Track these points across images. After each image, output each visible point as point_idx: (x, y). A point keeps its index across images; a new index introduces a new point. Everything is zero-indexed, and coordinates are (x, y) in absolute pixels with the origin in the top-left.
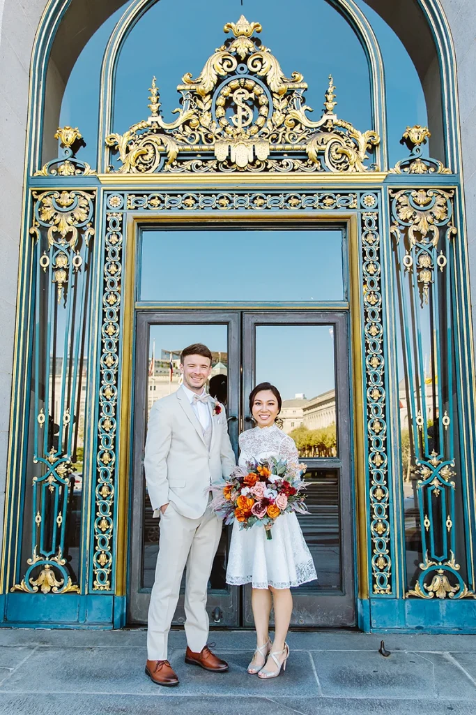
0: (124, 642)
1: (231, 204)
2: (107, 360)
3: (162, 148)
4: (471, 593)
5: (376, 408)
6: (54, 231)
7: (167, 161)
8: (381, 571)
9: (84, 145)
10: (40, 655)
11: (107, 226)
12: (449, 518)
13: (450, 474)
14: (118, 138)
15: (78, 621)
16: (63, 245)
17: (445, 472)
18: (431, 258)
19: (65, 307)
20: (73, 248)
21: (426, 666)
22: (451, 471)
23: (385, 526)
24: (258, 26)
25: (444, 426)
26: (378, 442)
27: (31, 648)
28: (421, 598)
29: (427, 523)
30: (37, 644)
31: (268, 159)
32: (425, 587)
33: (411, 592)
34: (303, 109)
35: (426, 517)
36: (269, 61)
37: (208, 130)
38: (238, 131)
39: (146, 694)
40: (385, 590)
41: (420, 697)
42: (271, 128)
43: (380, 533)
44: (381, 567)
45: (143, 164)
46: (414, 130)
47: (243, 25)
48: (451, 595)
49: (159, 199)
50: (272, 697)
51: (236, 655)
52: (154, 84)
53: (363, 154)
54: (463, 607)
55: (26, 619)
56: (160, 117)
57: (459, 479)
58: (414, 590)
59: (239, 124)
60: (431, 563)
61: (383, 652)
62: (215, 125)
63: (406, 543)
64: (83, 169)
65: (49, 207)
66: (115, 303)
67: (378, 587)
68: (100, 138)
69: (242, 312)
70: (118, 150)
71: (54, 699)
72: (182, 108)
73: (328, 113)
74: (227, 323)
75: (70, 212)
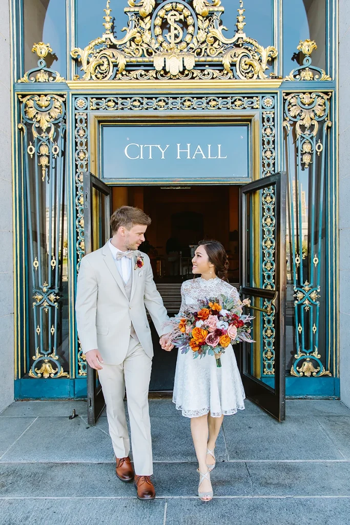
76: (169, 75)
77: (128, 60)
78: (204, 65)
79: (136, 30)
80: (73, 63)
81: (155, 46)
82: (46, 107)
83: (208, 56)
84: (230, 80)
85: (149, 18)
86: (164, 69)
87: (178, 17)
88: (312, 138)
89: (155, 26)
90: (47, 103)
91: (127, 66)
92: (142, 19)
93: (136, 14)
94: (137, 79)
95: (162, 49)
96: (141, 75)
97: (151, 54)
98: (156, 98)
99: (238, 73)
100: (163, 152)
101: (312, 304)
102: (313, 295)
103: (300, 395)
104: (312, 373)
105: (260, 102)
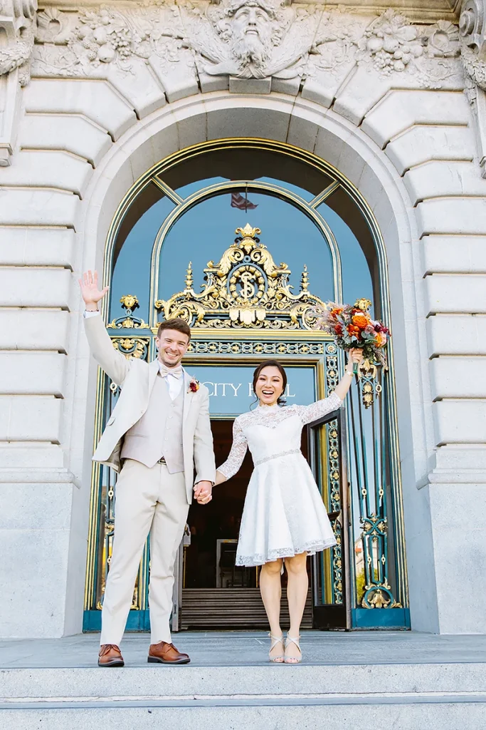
76: (242, 324)
77: (207, 311)
78: (274, 317)
79: (213, 286)
80: (156, 311)
81: (230, 300)
82: (129, 349)
83: (277, 309)
84: (297, 330)
85: (225, 277)
86: (239, 319)
87: (251, 277)
88: (372, 380)
89: (230, 284)
90: (131, 346)
91: (205, 316)
92: (219, 278)
93: (215, 274)
94: (214, 326)
95: (236, 303)
96: (217, 324)
97: (227, 306)
98: (231, 343)
99: (304, 324)
100: (236, 390)
101: (380, 535)
102: (381, 526)
103: (371, 626)
104: (383, 604)
105: (325, 348)
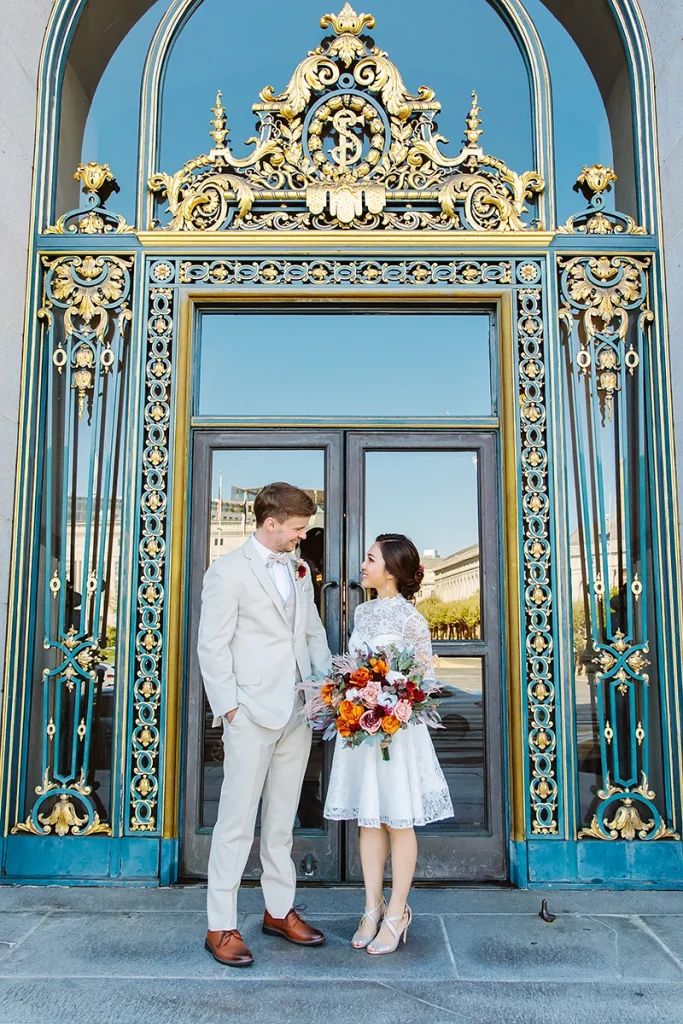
0: (174, 904)
1: (331, 277)
2: (151, 500)
3: (230, 194)
4: (670, 832)
5: (538, 569)
6: (74, 313)
7: (237, 213)
8: (544, 801)
9: (118, 189)
10: (55, 924)
11: (151, 306)
12: (640, 726)
13: (642, 663)
14: (166, 179)
15: (109, 876)
16: (86, 334)
17: (634, 660)
18: (617, 355)
19: (89, 424)
20: (101, 338)
21: (606, 934)
22: (643, 659)
23: (549, 738)
24: (369, 19)
25: (634, 595)
26: (540, 618)
27: (41, 914)
28: (599, 839)
29: (609, 733)
30: (49, 908)
31: (383, 211)
32: (606, 824)
33: (586, 831)
34: (434, 140)
35: (608, 725)
36: (385, 69)
37: (297, 168)
38: (340, 170)
39: (206, 978)
40: (548, 829)
41: (597, 978)
42: (387, 167)
43: (542, 747)
44: (544, 796)
45: (202, 218)
46: (593, 171)
47: (348, 18)
48: (642, 834)
49: (226, 268)
50: (386, 980)
51: (336, 922)
52: (218, 101)
53: (519, 206)
54: (660, 851)
55: (34, 873)
56: (227, 149)
57: (654, 669)
58: (590, 828)
59: (342, 160)
60: (614, 789)
61: (546, 916)
62: (307, 161)
63: (578, 762)
64: (115, 225)
65: (66, 279)
66: (162, 418)
67: (539, 824)
68: (141, 179)
69: (346, 432)
70: (166, 197)
71: (74, 986)
72: (260, 137)
73: (470, 145)
74: (324, 448)
75: (97, 287)
